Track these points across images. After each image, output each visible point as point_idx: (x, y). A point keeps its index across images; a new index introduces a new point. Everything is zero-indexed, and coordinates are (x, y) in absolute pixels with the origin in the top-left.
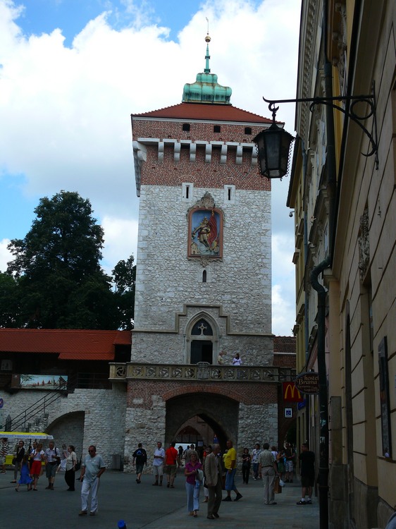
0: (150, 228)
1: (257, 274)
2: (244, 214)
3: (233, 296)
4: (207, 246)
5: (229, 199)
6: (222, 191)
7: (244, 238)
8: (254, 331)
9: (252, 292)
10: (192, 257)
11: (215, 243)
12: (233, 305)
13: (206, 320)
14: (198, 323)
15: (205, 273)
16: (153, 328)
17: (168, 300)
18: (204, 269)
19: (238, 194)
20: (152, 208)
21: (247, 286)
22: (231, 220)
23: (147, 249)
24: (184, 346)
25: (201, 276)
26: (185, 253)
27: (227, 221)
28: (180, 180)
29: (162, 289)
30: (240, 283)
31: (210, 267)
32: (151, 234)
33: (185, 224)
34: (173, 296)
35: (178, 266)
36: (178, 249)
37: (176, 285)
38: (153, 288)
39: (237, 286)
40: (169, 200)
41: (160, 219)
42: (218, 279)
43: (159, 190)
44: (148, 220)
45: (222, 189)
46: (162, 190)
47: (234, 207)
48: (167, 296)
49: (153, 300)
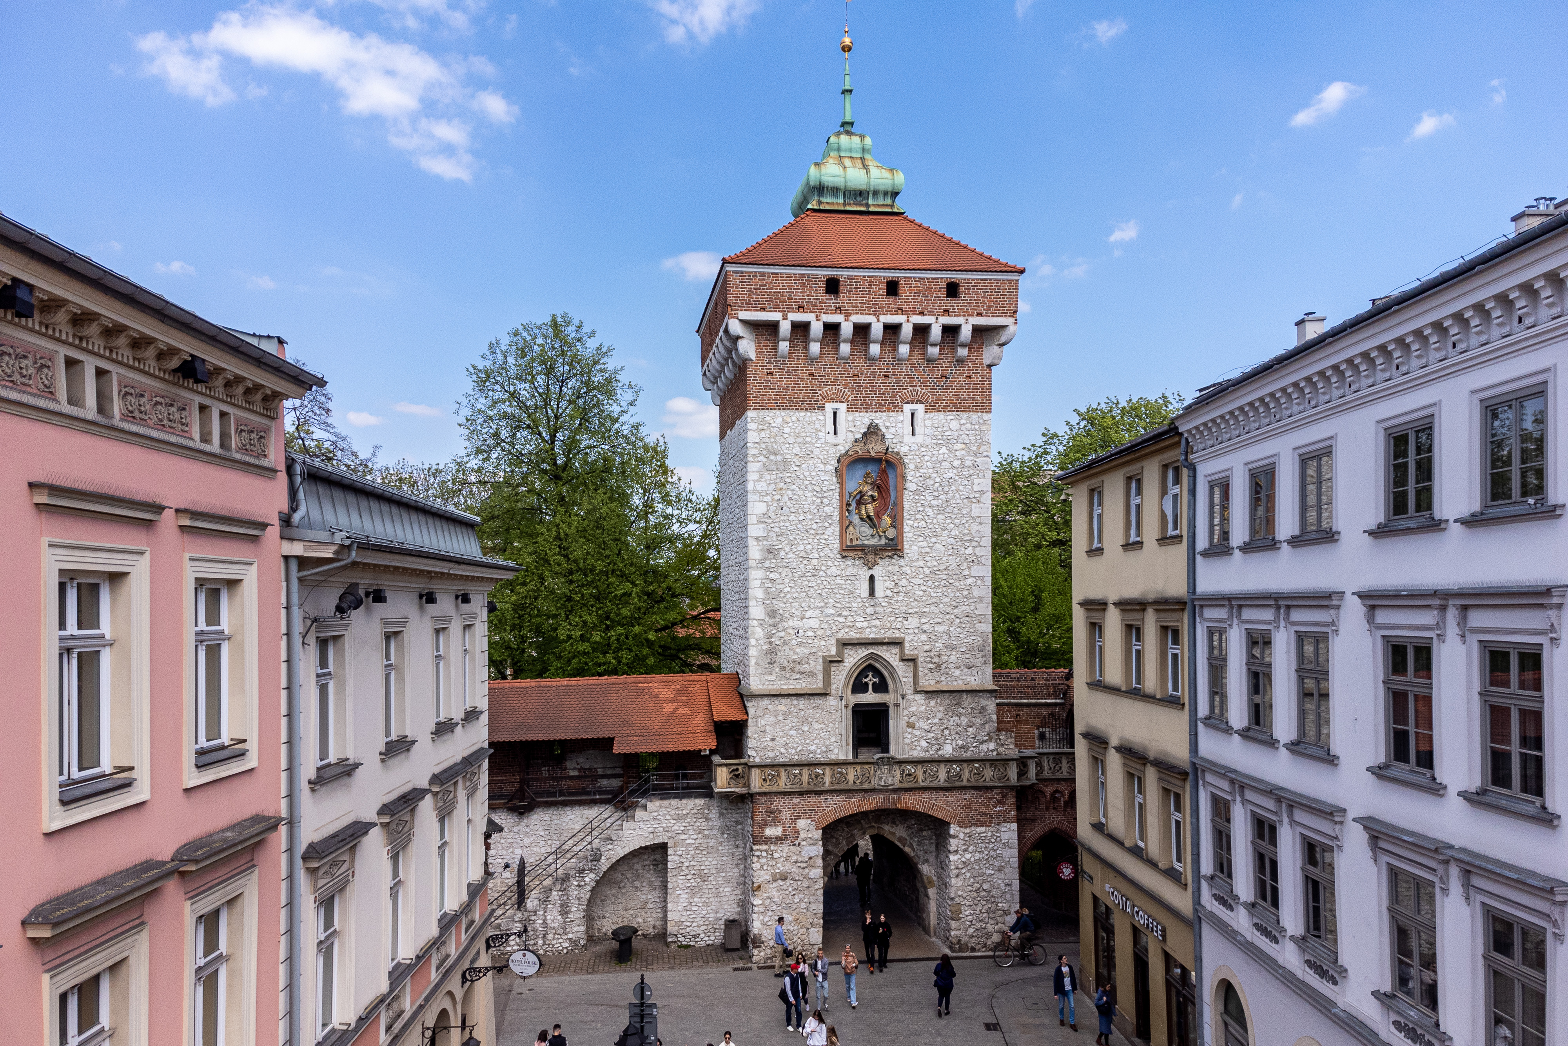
0: (768, 499)
1: (966, 577)
2: (940, 462)
3: (923, 620)
4: (873, 526)
5: (913, 434)
6: (901, 418)
7: (941, 510)
8: (960, 682)
9: (956, 611)
10: (849, 550)
11: (887, 519)
12: (924, 637)
13: (877, 665)
14: (863, 673)
15: (872, 579)
16: (785, 687)
17: (810, 634)
18: (871, 572)
19: (928, 423)
20: (772, 457)
21: (946, 600)
22: (918, 475)
23: (766, 538)
24: (841, 717)
25: (866, 586)
26: (836, 544)
27: (909, 478)
28: (820, 398)
29: (797, 613)
30: (935, 595)
31: (881, 568)
32: (772, 508)
33: (833, 487)
34: (817, 626)
35: (823, 568)
36: (822, 537)
37: (822, 604)
38: (781, 612)
39: (930, 602)
40: (800, 440)
41: (788, 480)
42: (895, 590)
43: (783, 420)
44: (766, 481)
45: (900, 413)
46: (789, 420)
47: (923, 449)
48: (806, 626)
49: (782, 634)
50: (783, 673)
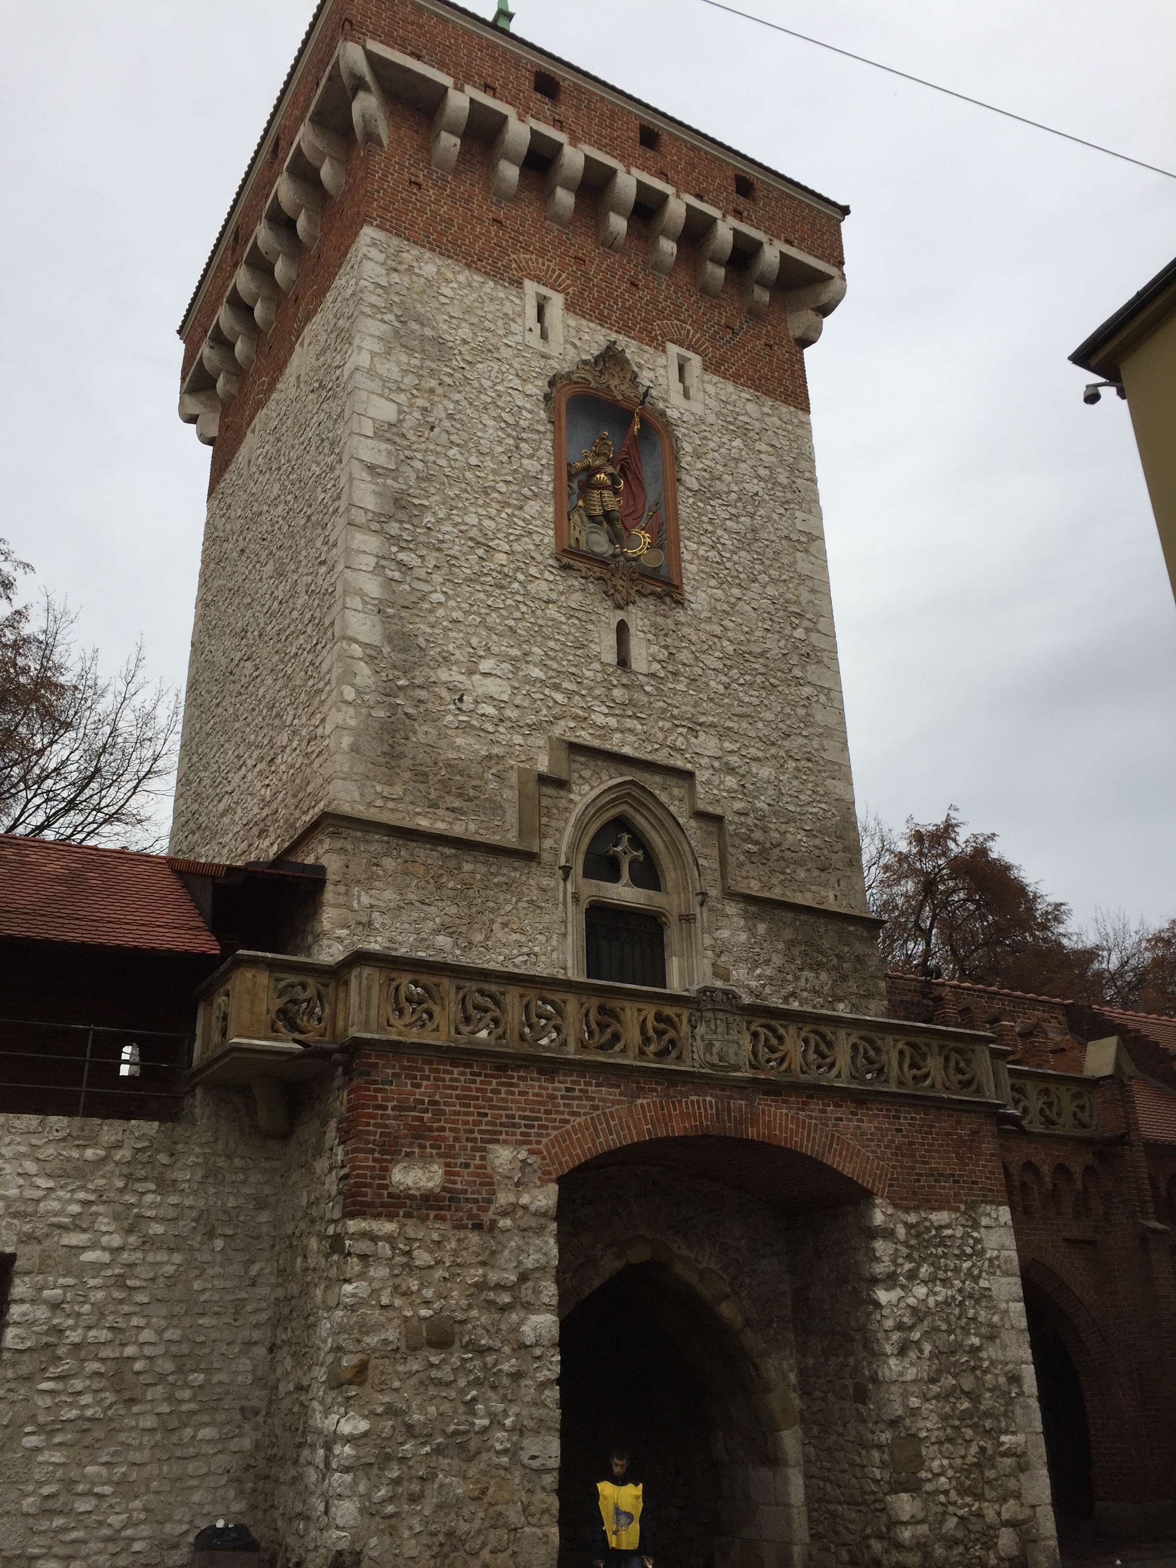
0: (402, 398)
1: (799, 682)
2: (735, 461)
3: (728, 745)
4: (615, 538)
5: (686, 395)
6: (662, 361)
7: (745, 543)
9: (785, 743)
10: (574, 556)
12: (731, 782)
13: (640, 820)
14: (609, 830)
15: (622, 629)
17: (490, 710)
18: (620, 615)
19: (711, 389)
20: (414, 326)
21: (768, 715)
22: (700, 466)
23: (394, 473)
24: (564, 922)
25: (611, 639)
26: (549, 537)
27: (683, 465)
28: (514, 265)
29: (458, 655)
30: (747, 699)
31: (640, 614)
32: (410, 421)
33: (542, 429)
34: (505, 697)
35: (521, 577)
36: (516, 513)
37: (515, 652)
38: (421, 641)
39: (739, 710)
40: (475, 320)
41: (448, 380)
42: (670, 668)
43: (438, 272)
44: (398, 363)
45: (660, 353)
46: (450, 275)
47: (704, 428)
48: (480, 691)
49: (423, 694)
50: (421, 787)
